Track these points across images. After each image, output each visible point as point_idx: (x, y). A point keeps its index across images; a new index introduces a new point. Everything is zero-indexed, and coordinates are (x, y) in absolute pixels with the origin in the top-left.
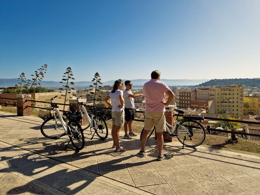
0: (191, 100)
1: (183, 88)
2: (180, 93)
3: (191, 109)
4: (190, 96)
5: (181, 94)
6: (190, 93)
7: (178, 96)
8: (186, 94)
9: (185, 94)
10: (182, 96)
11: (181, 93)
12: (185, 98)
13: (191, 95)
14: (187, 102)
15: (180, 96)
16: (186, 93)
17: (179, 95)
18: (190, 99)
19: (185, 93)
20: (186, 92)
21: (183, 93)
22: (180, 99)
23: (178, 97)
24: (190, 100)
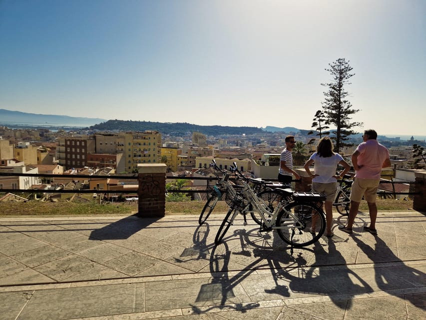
0: (88, 152)
1: (61, 132)
2: (66, 141)
3: (91, 168)
4: (85, 147)
5: (68, 143)
6: (85, 141)
7: (63, 146)
8: (78, 143)
9: (76, 143)
10: (71, 146)
11: (69, 140)
12: (76, 150)
13: (88, 145)
14: (81, 157)
15: (66, 146)
16: (78, 141)
17: (64, 144)
18: (86, 150)
19: (76, 141)
20: (77, 139)
21: (73, 140)
22: (66, 152)
23: (63, 149)
24: (85, 154)
